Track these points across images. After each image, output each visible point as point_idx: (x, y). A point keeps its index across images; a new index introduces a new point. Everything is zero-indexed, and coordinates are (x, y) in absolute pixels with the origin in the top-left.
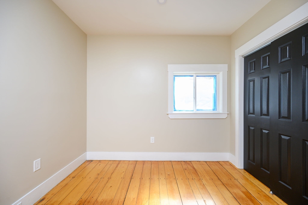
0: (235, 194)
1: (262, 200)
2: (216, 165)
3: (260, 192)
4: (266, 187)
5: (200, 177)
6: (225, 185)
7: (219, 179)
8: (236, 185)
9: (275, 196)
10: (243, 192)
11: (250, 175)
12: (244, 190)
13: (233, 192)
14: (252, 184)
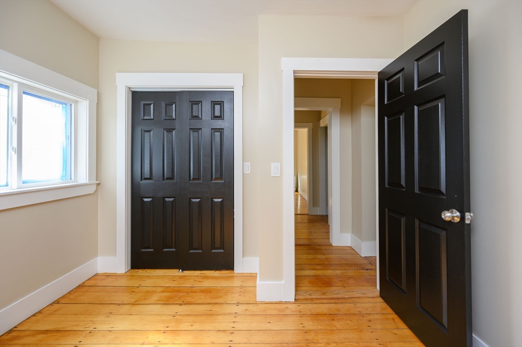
0: (159, 300)
1: (183, 283)
2: (85, 292)
3: (173, 278)
4: (171, 270)
5: (86, 329)
6: (136, 303)
7: (119, 305)
8: (147, 292)
9: (185, 272)
10: (162, 292)
11: (146, 270)
12: (161, 289)
13: (155, 301)
14: (158, 277)
